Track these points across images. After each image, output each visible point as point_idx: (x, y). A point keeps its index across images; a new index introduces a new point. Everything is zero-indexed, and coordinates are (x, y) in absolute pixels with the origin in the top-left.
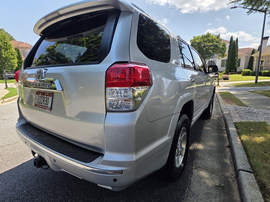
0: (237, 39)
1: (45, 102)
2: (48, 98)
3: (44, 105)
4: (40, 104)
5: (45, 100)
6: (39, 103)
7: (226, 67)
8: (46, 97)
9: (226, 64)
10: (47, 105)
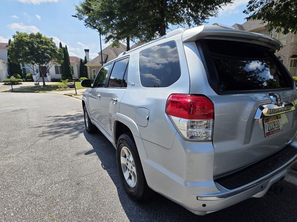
0: (66, 46)
1: (276, 126)
2: (278, 120)
3: (276, 129)
4: (273, 130)
5: (276, 123)
6: (271, 130)
7: (61, 75)
8: (276, 121)
9: (61, 71)
10: (279, 127)
